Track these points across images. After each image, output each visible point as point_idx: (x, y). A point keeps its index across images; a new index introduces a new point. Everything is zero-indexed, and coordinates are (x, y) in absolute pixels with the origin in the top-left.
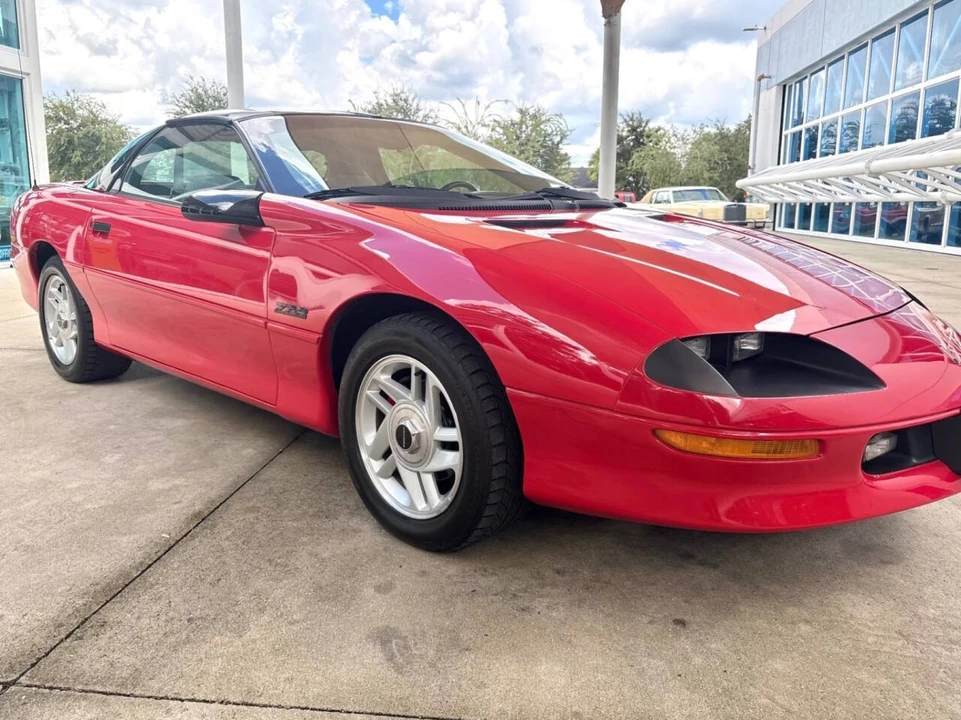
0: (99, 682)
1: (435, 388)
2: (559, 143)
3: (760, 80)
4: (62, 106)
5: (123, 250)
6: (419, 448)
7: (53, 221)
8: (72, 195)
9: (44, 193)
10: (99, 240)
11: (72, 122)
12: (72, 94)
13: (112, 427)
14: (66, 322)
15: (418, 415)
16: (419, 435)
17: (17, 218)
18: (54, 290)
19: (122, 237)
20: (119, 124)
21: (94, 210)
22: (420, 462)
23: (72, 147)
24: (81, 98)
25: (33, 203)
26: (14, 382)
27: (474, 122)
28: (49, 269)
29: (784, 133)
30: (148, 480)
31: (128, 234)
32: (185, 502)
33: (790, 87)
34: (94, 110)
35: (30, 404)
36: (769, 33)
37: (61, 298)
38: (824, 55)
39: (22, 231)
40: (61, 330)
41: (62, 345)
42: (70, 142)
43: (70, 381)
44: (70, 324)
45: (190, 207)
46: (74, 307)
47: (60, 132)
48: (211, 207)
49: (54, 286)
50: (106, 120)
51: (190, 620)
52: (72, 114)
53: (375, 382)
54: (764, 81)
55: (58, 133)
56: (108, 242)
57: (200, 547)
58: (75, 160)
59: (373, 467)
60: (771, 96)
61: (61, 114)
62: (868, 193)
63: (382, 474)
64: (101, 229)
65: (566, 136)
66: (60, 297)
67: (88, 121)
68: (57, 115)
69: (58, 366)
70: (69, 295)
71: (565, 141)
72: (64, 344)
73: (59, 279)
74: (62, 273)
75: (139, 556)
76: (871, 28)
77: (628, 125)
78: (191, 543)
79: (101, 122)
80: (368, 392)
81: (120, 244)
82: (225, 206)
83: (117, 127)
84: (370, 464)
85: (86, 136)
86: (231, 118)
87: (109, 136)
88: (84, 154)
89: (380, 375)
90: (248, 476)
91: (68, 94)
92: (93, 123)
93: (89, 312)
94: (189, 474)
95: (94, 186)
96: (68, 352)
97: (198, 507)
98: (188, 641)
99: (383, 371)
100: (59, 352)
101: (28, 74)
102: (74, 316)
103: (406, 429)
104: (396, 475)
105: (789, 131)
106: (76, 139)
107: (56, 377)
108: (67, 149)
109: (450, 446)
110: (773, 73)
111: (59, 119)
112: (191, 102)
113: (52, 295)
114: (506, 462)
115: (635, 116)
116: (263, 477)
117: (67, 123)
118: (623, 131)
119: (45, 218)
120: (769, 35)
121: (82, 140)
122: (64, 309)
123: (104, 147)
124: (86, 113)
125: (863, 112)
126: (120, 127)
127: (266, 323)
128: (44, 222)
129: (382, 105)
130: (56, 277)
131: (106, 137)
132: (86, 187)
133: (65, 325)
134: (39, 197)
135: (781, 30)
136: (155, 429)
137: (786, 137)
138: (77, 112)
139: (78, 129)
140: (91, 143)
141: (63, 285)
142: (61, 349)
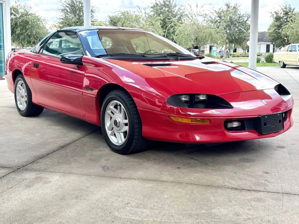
0: (38, 169)
1: (123, 109)
4: (13, 8)
6: (119, 126)
7: (18, 62)
10: (35, 69)
11: (17, 15)
12: (17, 2)
15: (120, 117)
16: (119, 122)
17: (8, 61)
20: (37, 15)
22: (120, 130)
23: (16, 26)
24: (21, 4)
27: (196, 14)
28: (18, 78)
30: (48, 139)
32: (58, 144)
34: (27, 10)
39: (9, 66)
40: (21, 99)
41: (21, 104)
42: (16, 24)
43: (23, 116)
44: (24, 97)
45: (63, 59)
46: (26, 91)
48: (69, 59)
49: (19, 84)
50: (32, 14)
51: (58, 163)
53: (110, 109)
56: (37, 69)
57: (62, 152)
58: (17, 32)
59: (109, 132)
63: (111, 135)
64: (36, 65)
66: (21, 88)
67: (24, 14)
70: (25, 87)
73: (21, 82)
74: (23, 79)
75: (46, 153)
77: (284, 11)
78: (60, 151)
79: (29, 15)
80: (108, 112)
83: (36, 17)
85: (22, 21)
86: (77, 31)
87: (33, 21)
88: (22, 29)
89: (111, 107)
90: (77, 139)
92: (26, 15)
93: (31, 92)
94: (60, 138)
95: (34, 51)
96: (23, 106)
97: (62, 145)
98: (58, 165)
99: (111, 105)
101: (5, 1)
102: (26, 94)
103: (116, 121)
104: (115, 135)
106: (18, 23)
107: (19, 115)
109: (126, 124)
112: (69, 5)
113: (19, 87)
114: (139, 127)
115: (287, 6)
116: (81, 140)
117: (15, 15)
118: (281, 14)
121: (21, 23)
122: (23, 92)
123: (30, 26)
124: (23, 11)
126: (37, 17)
127: (82, 93)
128: (15, 62)
129: (158, 4)
130: (20, 81)
131: (31, 21)
132: (31, 51)
138: (19, 10)
139: (20, 18)
140: (25, 24)
141: (23, 83)
142: (21, 106)
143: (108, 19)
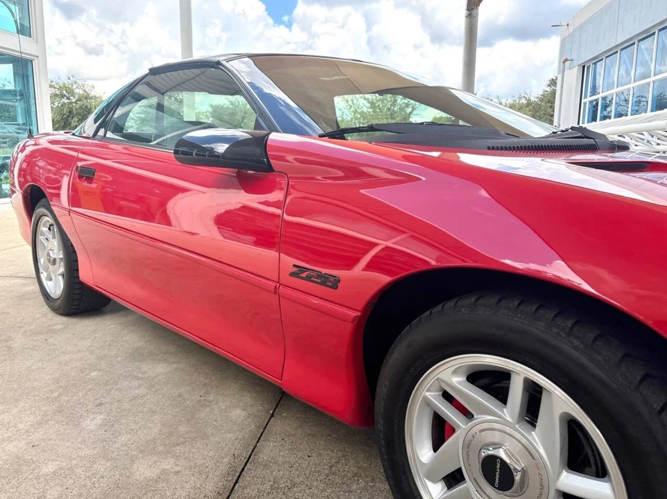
2: (411, 113)
3: (564, 62)
4: (65, 87)
5: (105, 193)
7: (49, 167)
8: (65, 142)
9: (41, 141)
10: (85, 184)
11: (72, 98)
12: (71, 78)
13: (94, 374)
14: (55, 260)
17: (15, 163)
18: (45, 229)
19: (104, 181)
21: (81, 156)
23: (71, 115)
24: (78, 81)
25: (28, 150)
26: (8, 314)
28: (40, 210)
29: (583, 101)
31: (110, 178)
33: (589, 67)
34: (87, 90)
35: (18, 341)
36: (571, 29)
37: (51, 237)
38: (618, 43)
39: (19, 175)
40: (51, 267)
41: (51, 280)
42: (70, 112)
43: (58, 313)
44: (58, 261)
45: (183, 149)
46: (61, 246)
47: (63, 105)
48: (205, 149)
49: (44, 226)
50: (95, 96)
52: (72, 92)
53: (439, 382)
54: (567, 63)
55: (62, 106)
56: (94, 185)
58: (74, 124)
59: (430, 491)
60: (573, 75)
61: (64, 92)
62: (636, 145)
64: (87, 174)
65: (415, 108)
67: (82, 97)
68: (62, 92)
69: (48, 299)
70: (57, 235)
71: (415, 112)
72: (53, 277)
73: (48, 219)
74: (51, 214)
76: (659, 21)
79: (91, 98)
80: (426, 393)
81: (103, 187)
82: (221, 148)
84: (425, 486)
85: (81, 107)
89: (451, 376)
91: (69, 79)
92: (86, 98)
93: (75, 252)
96: (56, 287)
99: (455, 372)
100: (49, 286)
101: (37, 57)
102: (61, 255)
103: (502, 463)
105: (587, 100)
106: (74, 110)
107: (46, 309)
108: (68, 116)
110: (574, 57)
111: (63, 96)
113: (43, 234)
117: (68, 98)
119: (41, 164)
120: (571, 31)
121: (79, 111)
122: (52, 247)
124: (81, 92)
125: (652, 84)
130: (46, 219)
132: (74, 134)
133: (54, 262)
134: (35, 145)
135: (581, 26)
136: (136, 378)
137: (585, 104)
138: (75, 91)
139: (76, 102)
140: (85, 112)
141: (52, 225)
142: (50, 283)
143: (210, 109)
